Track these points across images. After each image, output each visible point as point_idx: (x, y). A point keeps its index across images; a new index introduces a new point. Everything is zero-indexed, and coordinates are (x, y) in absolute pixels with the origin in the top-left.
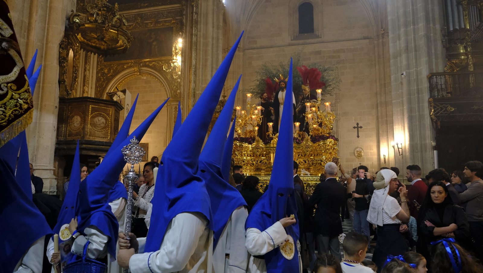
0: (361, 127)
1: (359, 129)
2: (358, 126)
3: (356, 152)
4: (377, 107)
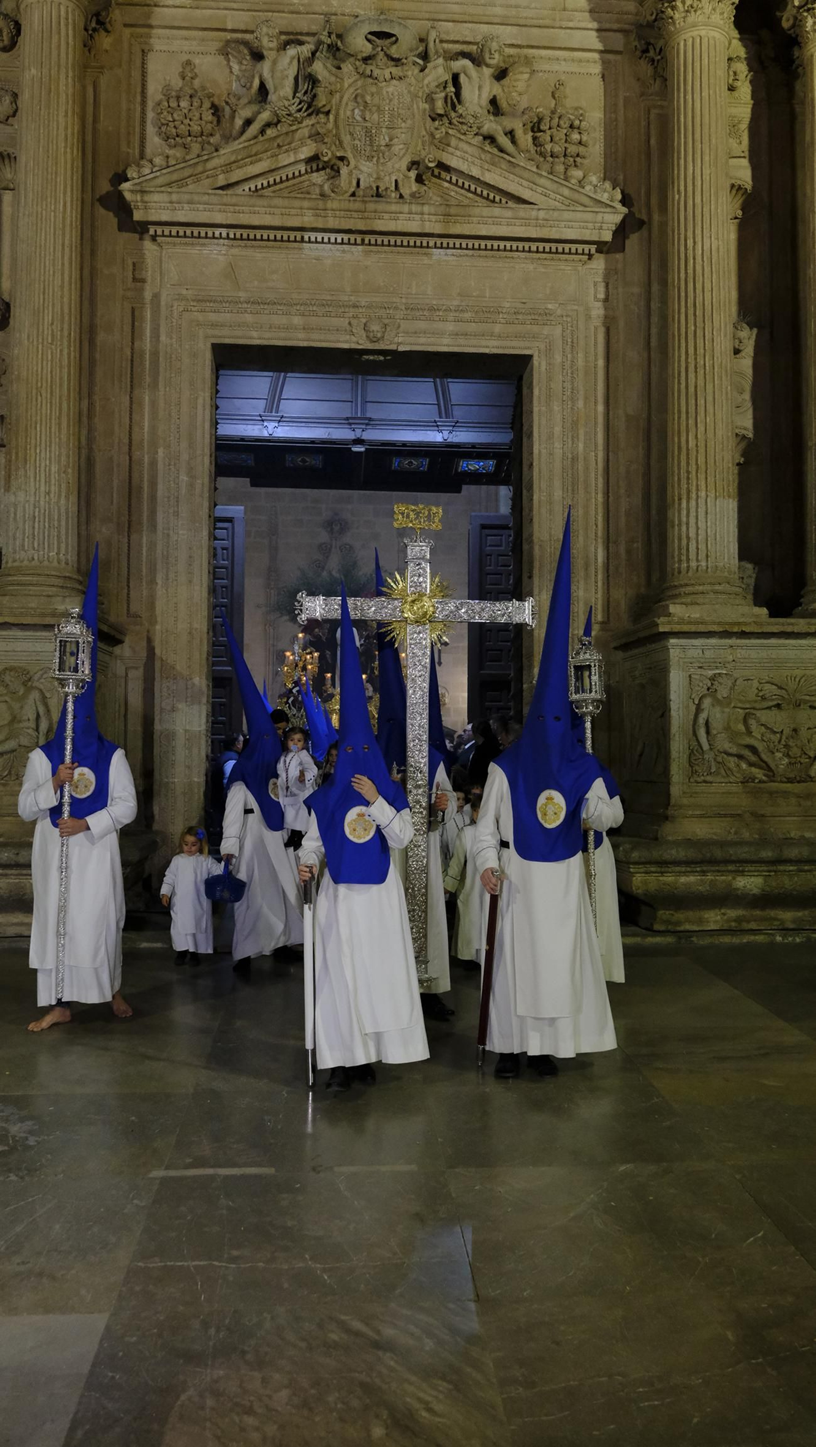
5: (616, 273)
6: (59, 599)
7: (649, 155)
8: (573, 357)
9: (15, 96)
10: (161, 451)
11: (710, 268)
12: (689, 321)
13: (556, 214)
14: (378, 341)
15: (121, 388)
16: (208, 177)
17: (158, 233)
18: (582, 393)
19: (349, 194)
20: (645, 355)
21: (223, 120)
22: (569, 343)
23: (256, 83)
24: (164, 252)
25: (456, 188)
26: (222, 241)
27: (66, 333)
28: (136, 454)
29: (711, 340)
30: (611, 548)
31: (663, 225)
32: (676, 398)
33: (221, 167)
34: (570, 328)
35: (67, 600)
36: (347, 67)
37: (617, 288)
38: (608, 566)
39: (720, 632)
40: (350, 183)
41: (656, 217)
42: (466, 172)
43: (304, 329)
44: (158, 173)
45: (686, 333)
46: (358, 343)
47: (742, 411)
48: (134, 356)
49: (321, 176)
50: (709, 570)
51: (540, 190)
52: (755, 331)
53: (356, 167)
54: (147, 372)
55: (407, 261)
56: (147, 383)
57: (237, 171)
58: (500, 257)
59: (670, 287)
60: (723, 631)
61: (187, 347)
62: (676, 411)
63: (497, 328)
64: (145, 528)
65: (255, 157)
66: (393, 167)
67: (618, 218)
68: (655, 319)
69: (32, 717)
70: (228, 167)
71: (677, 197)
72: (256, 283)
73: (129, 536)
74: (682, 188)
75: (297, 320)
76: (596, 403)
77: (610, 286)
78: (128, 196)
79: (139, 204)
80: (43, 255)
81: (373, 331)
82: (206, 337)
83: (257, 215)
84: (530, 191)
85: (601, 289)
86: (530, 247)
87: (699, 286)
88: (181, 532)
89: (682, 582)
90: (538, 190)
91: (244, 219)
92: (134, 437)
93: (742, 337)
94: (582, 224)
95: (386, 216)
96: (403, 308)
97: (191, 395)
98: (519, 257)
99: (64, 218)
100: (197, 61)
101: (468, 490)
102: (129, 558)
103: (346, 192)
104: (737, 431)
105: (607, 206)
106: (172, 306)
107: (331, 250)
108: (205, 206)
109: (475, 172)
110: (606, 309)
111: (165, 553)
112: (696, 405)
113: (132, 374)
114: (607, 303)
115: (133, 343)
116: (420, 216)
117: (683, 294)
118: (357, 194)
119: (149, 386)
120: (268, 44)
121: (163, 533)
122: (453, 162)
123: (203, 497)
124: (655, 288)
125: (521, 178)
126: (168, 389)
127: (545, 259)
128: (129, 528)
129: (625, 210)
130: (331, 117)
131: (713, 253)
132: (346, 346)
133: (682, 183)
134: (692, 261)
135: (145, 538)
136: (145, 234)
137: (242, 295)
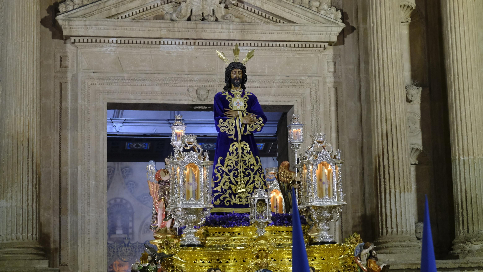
5: (340, 57)
6: (36, 261)
8: (317, 107)
10: (79, 168)
11: (391, 65)
12: (381, 94)
13: (305, 28)
14: (204, 100)
15: (54, 130)
16: (106, 10)
17: (76, 41)
18: (323, 127)
19: (186, 18)
20: (358, 104)
22: (314, 99)
24: (79, 51)
25: (247, 11)
26: (113, 44)
27: (35, 109)
28: (64, 169)
29: (394, 105)
30: (343, 216)
31: (365, 30)
32: (376, 136)
33: (114, 4)
34: (314, 90)
35: (41, 262)
37: (340, 65)
38: (342, 227)
39: (406, 269)
40: (187, 11)
41: (361, 26)
42: (253, 4)
43: (161, 93)
44: (78, 10)
45: (380, 101)
46: (192, 101)
47: (416, 134)
48: (62, 111)
49: (169, 6)
50: (399, 233)
51: (295, 14)
52: (421, 89)
53: (190, 3)
54: (69, 120)
56: (69, 127)
57: (122, 6)
58: (273, 50)
59: (370, 74)
60: (407, 269)
61: (93, 105)
62: (376, 144)
63: (273, 91)
64: (69, 212)
66: (211, 2)
67: (340, 29)
68: (363, 84)
71: (372, 25)
72: (133, 68)
73: (60, 218)
74: (375, 21)
75: (157, 89)
76: (331, 131)
77: (337, 64)
78: (60, 22)
79: (66, 26)
80: (23, 67)
81: (202, 95)
82: (104, 99)
83: (134, 31)
84: (290, 15)
85: (332, 66)
86: (290, 45)
87: (386, 76)
88: (91, 214)
89: (384, 241)
90: (294, 14)
91: (127, 33)
92: (62, 158)
93: (413, 94)
94: (320, 32)
95: (208, 31)
96: (219, 81)
97: (96, 133)
98: (284, 50)
99: (33, 44)
102: (60, 230)
103: (185, 17)
104: (413, 146)
105: (334, 23)
106: (85, 83)
107: (176, 48)
108: (105, 27)
110: (335, 77)
111: (83, 227)
112: (387, 141)
113: (60, 122)
114: (336, 74)
115: (61, 103)
116: (228, 30)
117: (377, 79)
118: (191, 18)
119: (70, 128)
121: (82, 216)
123: (104, 194)
124: (363, 65)
125: (285, 7)
126: (83, 131)
127: (299, 50)
128: (60, 212)
129: (344, 25)
131: (393, 57)
132: (186, 103)
133: (375, 18)
134: (382, 61)
135: (69, 218)
136: (68, 41)
137: (126, 75)
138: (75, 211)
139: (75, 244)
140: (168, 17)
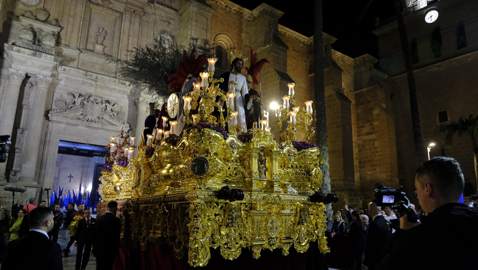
0: (72, 177)
1: (71, 178)
2: (71, 176)
3: (67, 190)
4: (83, 168)
6: (33, 182)
7: (134, 119)
9: (29, 95)
10: (48, 157)
15: (42, 146)
16: (63, 115)
17: (53, 122)
21: (67, 105)
23: (74, 101)
24: (53, 124)
25: (104, 121)
26: (64, 124)
31: (135, 130)
36: (90, 103)
40: (87, 118)
41: (134, 129)
42: (106, 119)
44: (55, 114)
46: (85, 142)
48: (45, 141)
49: (82, 116)
53: (89, 116)
54: (47, 143)
55: (95, 131)
58: (110, 132)
61: (55, 140)
64: (43, 169)
65: (72, 113)
66: (95, 117)
67: (128, 129)
69: (26, 201)
70: (67, 114)
72: (69, 131)
73: (40, 170)
75: (75, 138)
78: (49, 116)
79: (51, 117)
81: (88, 141)
82: (59, 139)
83: (71, 122)
84: (116, 124)
88: (50, 170)
91: (69, 122)
92: (44, 153)
95: (93, 124)
96: (93, 138)
100: (63, 95)
101: (95, 157)
102: (40, 174)
103: (86, 120)
105: (127, 127)
106: (54, 134)
107: (82, 128)
108: (62, 119)
109: (108, 120)
113: (45, 143)
115: (45, 138)
116: (98, 125)
118: (88, 121)
119: (47, 146)
120: (77, 96)
121: (47, 170)
122: (104, 118)
125: (115, 121)
129: (130, 128)
130: (86, 109)
132: (83, 142)
135: (43, 171)
136: (50, 121)
137: (66, 133)
138: (45, 169)
139: (44, 178)
140: (82, 119)
